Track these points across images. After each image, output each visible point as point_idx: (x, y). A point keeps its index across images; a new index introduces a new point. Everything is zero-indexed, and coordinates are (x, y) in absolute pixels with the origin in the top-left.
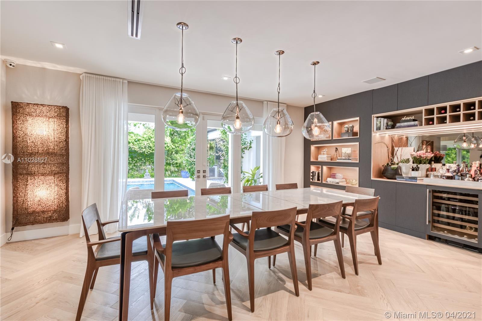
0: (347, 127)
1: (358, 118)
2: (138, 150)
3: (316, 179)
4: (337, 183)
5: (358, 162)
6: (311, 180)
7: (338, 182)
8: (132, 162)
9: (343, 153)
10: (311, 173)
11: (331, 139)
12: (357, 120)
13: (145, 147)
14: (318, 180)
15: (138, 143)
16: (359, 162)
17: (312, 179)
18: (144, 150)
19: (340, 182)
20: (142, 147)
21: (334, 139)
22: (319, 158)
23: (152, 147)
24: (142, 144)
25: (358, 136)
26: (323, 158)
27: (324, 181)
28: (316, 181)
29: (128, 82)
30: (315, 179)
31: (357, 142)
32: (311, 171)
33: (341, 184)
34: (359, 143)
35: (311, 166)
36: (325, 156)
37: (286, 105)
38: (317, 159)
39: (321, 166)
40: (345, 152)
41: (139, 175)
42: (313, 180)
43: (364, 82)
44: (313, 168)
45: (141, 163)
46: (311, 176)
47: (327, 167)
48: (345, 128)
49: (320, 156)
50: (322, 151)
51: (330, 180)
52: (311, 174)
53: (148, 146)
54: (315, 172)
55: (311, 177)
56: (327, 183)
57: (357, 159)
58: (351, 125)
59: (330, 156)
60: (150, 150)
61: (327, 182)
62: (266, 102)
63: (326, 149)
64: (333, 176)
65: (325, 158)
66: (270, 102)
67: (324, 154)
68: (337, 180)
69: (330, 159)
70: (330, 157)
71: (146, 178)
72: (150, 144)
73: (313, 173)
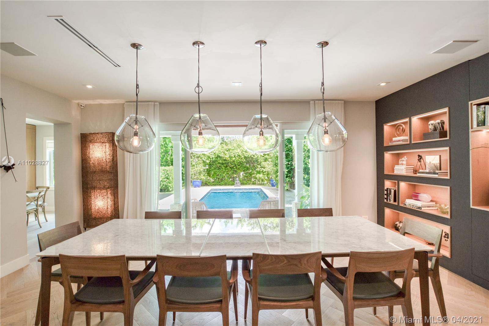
0: (432, 124)
1: (446, 110)
2: (229, 159)
3: (392, 199)
4: (419, 208)
5: (448, 178)
6: (385, 200)
7: (421, 206)
8: (225, 171)
9: (427, 162)
10: (386, 190)
11: (409, 143)
12: (445, 113)
13: (235, 156)
14: (395, 201)
15: (229, 152)
16: (450, 177)
17: (387, 199)
18: (234, 159)
19: (423, 207)
20: (232, 156)
21: (413, 142)
22: (395, 170)
23: (241, 156)
24: (232, 153)
25: (447, 137)
26: (401, 169)
27: (402, 203)
28: (392, 202)
29: (160, 103)
30: (390, 200)
31: (446, 146)
32: (386, 188)
33: (424, 210)
34: (448, 147)
35: (385, 180)
36: (403, 167)
37: (343, 102)
38: (393, 171)
39: (397, 181)
40: (430, 162)
41: (231, 183)
42: (387, 201)
43: (434, 53)
44: (388, 184)
45: (233, 171)
46: (386, 194)
47: (406, 183)
48: (430, 125)
49: (396, 167)
50: (400, 159)
51: (410, 203)
52: (385, 192)
53: (238, 155)
54: (390, 189)
55: (385, 196)
56: (405, 206)
57: (447, 173)
58: (439, 121)
59: (413, 167)
60: (239, 158)
61: (405, 204)
62: (312, 102)
63: (405, 157)
64: (415, 197)
65: (402, 170)
66: (318, 101)
67: (402, 164)
68: (418, 204)
69: (413, 171)
70: (413, 169)
71: (236, 186)
72: (239, 153)
73: (387, 190)
